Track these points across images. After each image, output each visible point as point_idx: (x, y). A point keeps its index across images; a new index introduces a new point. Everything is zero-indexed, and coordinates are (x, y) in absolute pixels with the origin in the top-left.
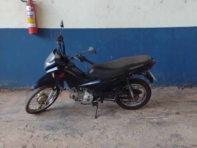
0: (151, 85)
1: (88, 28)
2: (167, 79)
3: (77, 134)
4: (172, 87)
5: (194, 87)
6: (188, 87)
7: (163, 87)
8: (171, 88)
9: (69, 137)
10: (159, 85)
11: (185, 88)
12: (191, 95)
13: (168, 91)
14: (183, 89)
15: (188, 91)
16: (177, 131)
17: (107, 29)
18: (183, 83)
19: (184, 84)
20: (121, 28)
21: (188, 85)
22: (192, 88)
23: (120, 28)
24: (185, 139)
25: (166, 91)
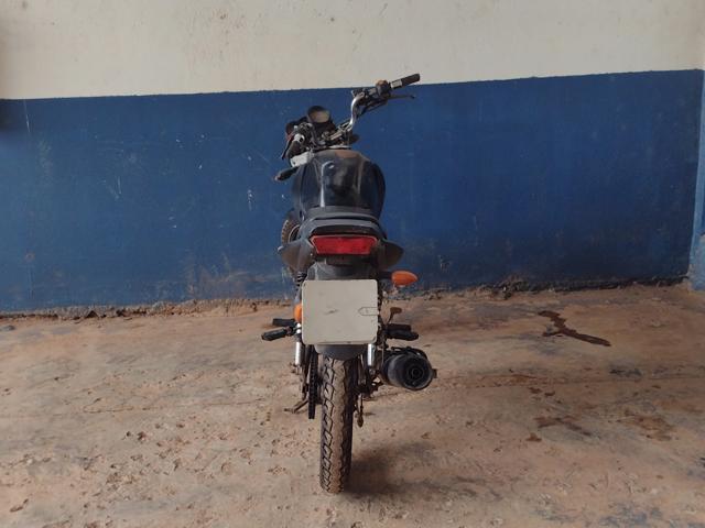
0: (398, 288)
1: (157, 93)
2: (450, 263)
3: (74, 462)
4: (472, 290)
5: (547, 287)
6: (527, 290)
7: (440, 295)
8: (468, 294)
9: (39, 472)
10: (427, 288)
11: (516, 294)
12: (530, 317)
13: (454, 305)
14: (508, 296)
15: (525, 302)
16: (426, 435)
17: (226, 94)
18: (510, 277)
19: (513, 278)
20: (277, 92)
21: (525, 283)
22: (542, 292)
23: (272, 89)
24: (444, 459)
25: (445, 306)
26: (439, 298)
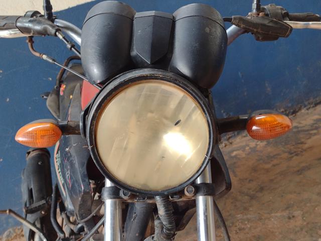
26: (231, 143)
